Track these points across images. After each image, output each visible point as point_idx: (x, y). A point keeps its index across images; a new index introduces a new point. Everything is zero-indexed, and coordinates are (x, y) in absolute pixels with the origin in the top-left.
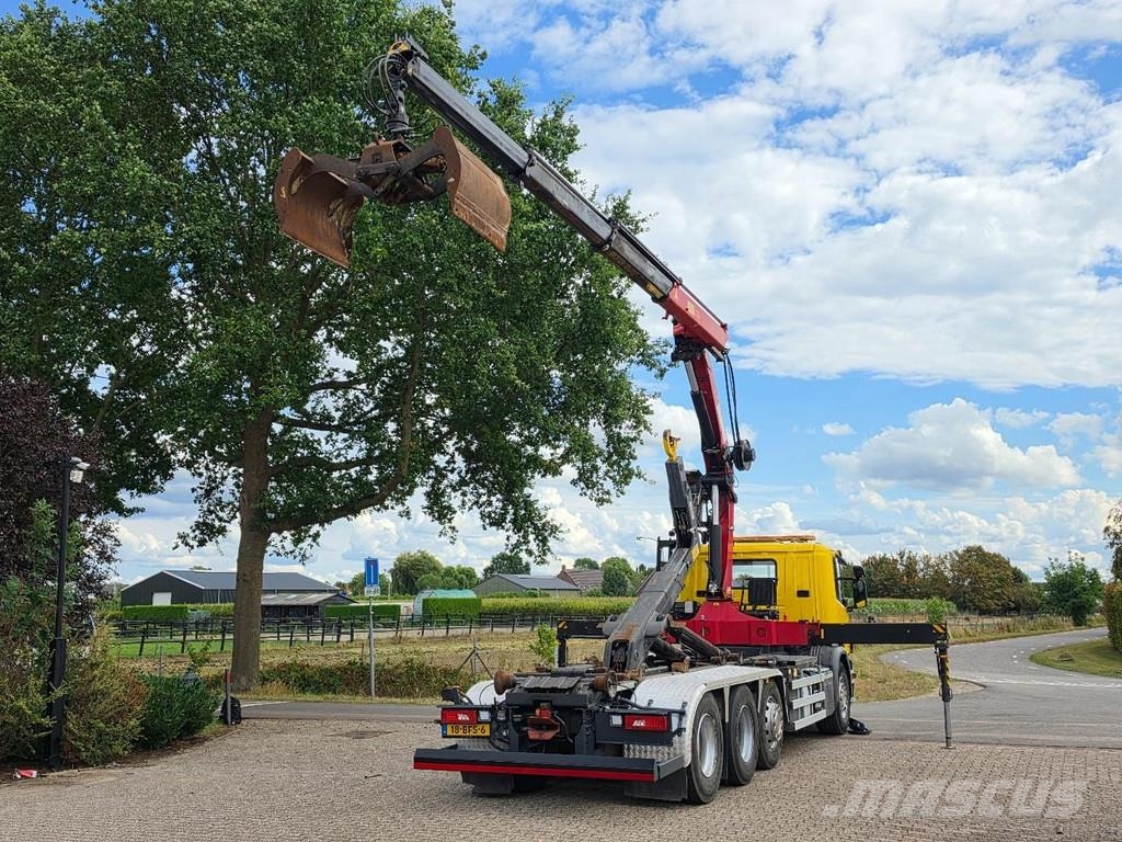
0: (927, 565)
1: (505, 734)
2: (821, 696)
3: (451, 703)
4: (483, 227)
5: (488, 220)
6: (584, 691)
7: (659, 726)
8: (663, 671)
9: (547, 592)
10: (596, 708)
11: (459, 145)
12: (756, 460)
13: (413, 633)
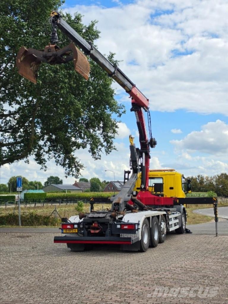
0: (207, 180)
1: (82, 232)
2: (177, 221)
3: (64, 223)
4: (83, 73)
5: (84, 71)
6: (108, 218)
7: (132, 228)
8: (130, 212)
9: (69, 191)
10: (112, 223)
11: (77, 48)
12: (157, 144)
13: (22, 206)
